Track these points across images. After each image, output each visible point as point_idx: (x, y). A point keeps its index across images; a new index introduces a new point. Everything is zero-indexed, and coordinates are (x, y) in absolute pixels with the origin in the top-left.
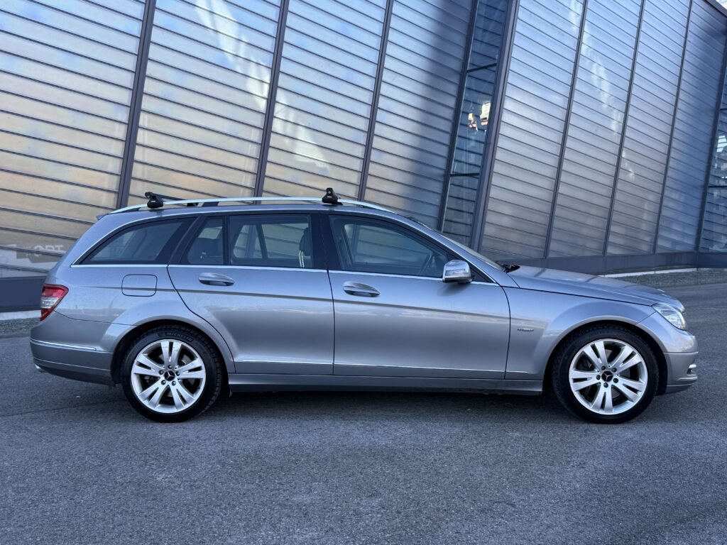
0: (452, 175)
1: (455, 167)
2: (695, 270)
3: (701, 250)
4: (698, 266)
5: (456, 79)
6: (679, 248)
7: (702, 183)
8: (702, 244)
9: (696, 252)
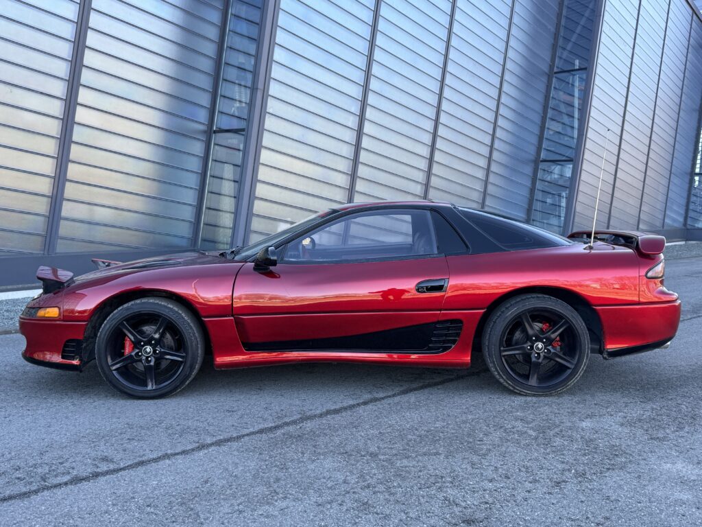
0: (542, 161)
1: (543, 156)
2: (683, 243)
3: (689, 227)
4: (687, 240)
5: (545, 79)
6: (676, 225)
7: (689, 170)
8: (689, 222)
9: (684, 228)
